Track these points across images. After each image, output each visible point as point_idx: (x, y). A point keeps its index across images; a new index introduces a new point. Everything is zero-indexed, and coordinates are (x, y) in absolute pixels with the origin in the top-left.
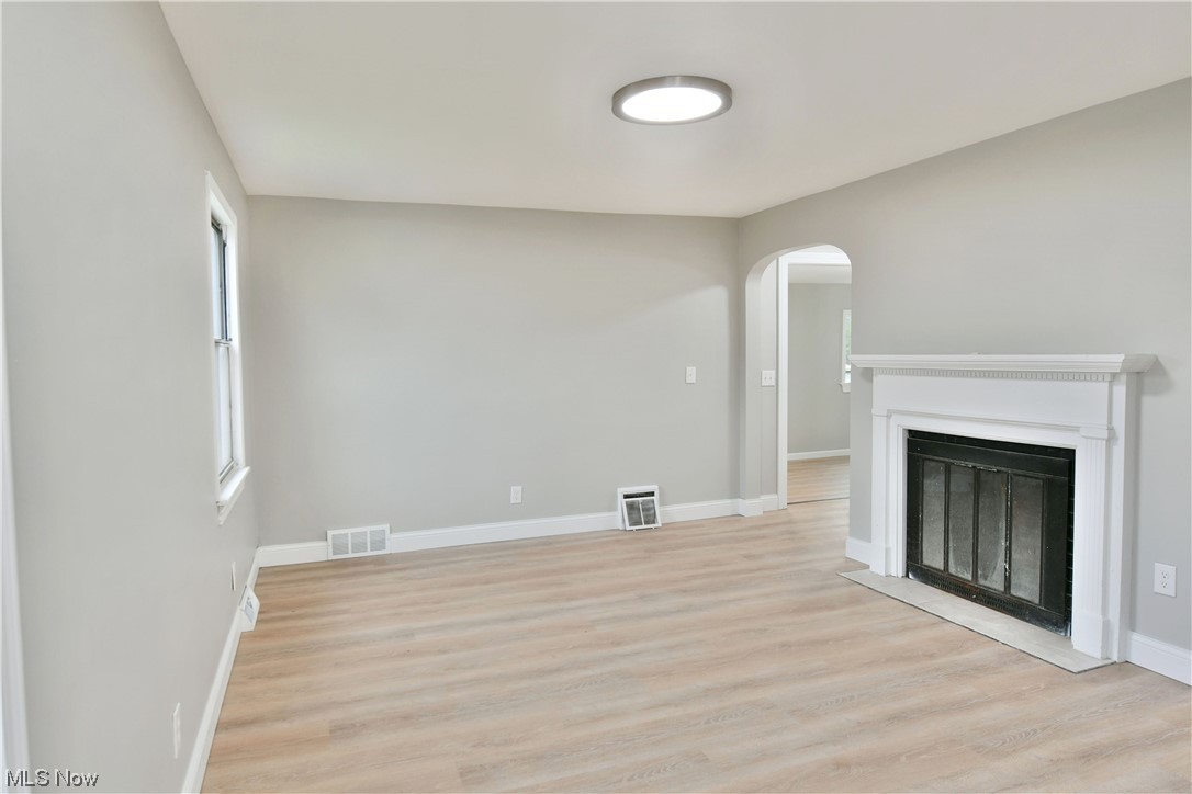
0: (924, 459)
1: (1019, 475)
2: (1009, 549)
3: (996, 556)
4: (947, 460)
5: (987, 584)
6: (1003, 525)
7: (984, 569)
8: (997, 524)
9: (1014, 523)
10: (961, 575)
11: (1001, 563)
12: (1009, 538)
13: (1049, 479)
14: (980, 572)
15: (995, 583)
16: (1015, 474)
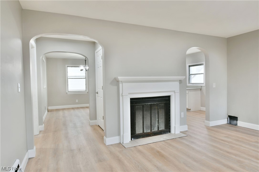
0: (136, 106)
1: (160, 103)
2: (158, 121)
3: (156, 123)
4: (143, 104)
5: (154, 130)
6: (157, 116)
7: (153, 128)
8: (156, 116)
9: (159, 114)
10: (148, 132)
11: (157, 124)
12: (158, 118)
13: (166, 103)
14: (152, 129)
15: (156, 129)
16: (159, 103)
